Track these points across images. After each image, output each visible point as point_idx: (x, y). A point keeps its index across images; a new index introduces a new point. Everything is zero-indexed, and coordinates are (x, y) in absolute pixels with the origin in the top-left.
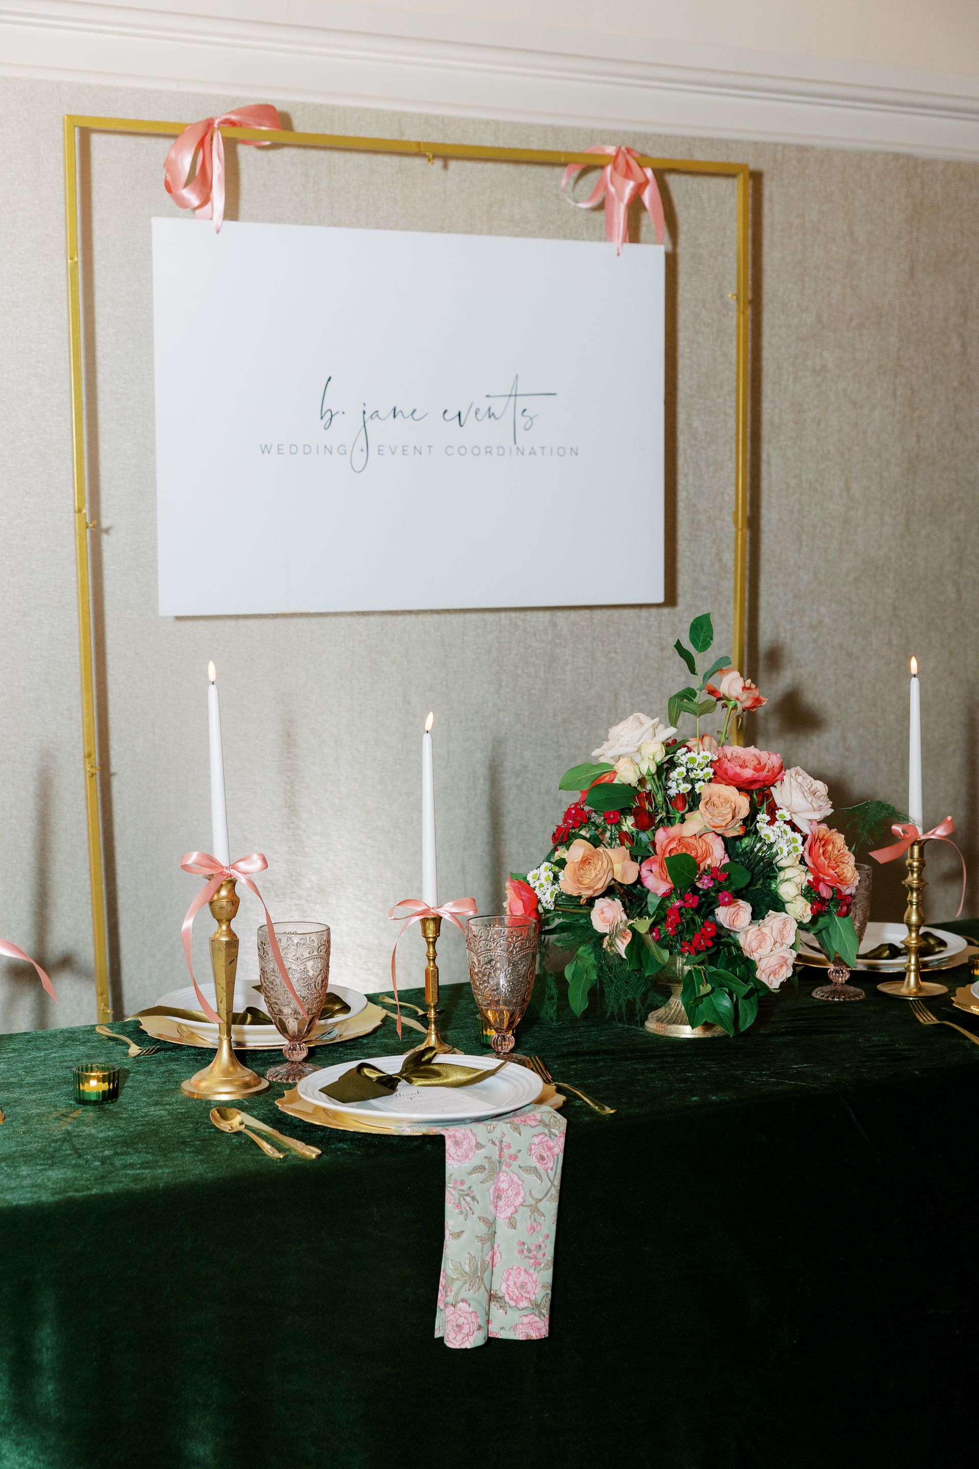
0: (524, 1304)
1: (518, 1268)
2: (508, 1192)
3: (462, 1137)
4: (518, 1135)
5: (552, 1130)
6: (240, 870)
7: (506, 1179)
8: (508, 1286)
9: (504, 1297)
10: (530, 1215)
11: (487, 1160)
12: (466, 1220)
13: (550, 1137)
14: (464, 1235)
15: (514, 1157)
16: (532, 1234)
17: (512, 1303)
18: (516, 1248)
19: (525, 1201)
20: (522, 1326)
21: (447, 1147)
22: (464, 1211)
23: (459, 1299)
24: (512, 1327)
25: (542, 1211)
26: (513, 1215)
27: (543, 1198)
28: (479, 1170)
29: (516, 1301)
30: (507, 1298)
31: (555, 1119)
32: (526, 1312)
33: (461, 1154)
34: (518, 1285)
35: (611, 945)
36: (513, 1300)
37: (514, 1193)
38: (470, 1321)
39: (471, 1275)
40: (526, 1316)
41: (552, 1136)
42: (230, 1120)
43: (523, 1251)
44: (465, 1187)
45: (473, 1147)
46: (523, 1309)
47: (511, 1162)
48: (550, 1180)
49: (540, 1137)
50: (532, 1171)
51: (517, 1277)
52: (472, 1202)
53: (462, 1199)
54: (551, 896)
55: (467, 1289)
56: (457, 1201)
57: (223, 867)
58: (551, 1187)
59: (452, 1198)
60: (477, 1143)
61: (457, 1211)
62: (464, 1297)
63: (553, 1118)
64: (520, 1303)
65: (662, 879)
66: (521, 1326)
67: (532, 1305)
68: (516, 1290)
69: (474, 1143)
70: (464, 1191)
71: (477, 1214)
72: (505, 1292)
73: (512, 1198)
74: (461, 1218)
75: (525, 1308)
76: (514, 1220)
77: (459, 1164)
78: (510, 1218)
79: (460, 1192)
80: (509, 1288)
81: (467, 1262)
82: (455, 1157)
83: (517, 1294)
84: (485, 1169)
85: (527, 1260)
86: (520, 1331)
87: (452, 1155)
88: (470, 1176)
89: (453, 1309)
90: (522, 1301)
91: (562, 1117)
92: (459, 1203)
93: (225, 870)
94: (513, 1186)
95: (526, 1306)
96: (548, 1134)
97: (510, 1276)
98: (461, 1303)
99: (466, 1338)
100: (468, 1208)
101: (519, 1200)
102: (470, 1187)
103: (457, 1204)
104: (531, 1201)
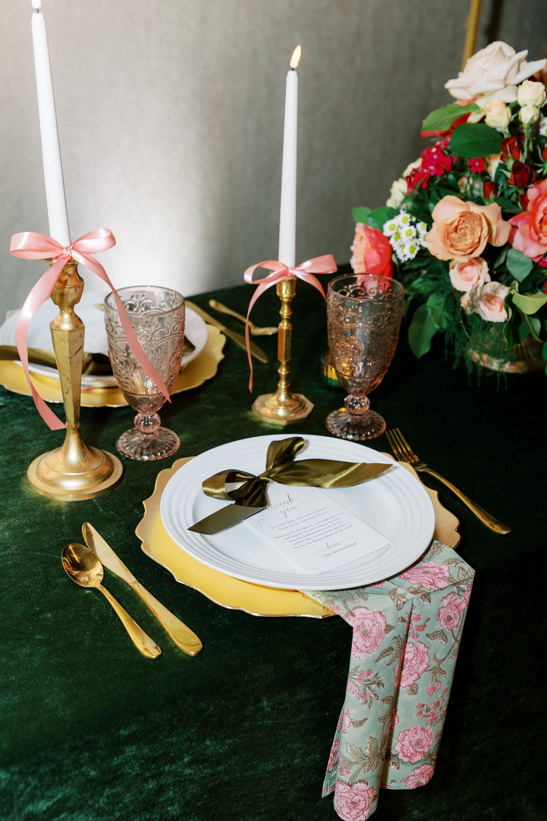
0: (419, 757)
1: (415, 729)
2: (412, 662)
3: (371, 624)
4: (428, 603)
5: (461, 586)
6: (80, 249)
7: (412, 650)
8: (403, 745)
9: (397, 755)
10: (433, 677)
11: (396, 640)
12: (370, 707)
13: (458, 595)
14: (367, 722)
15: (423, 627)
16: (432, 694)
17: (406, 760)
18: (415, 710)
19: (428, 666)
20: (414, 777)
21: (354, 640)
22: (368, 699)
23: (356, 780)
24: (403, 780)
25: (443, 669)
26: (415, 682)
27: (446, 657)
28: (386, 654)
29: (410, 757)
30: (401, 756)
31: (464, 572)
32: (418, 765)
33: (370, 644)
34: (414, 743)
35: (473, 306)
36: (407, 757)
37: (419, 661)
38: (366, 797)
39: (371, 756)
40: (419, 768)
41: (461, 593)
42: (88, 570)
43: (421, 712)
44: (371, 677)
45: (383, 632)
46: (416, 763)
47: (419, 633)
48: (454, 637)
49: (449, 597)
50: (438, 636)
51: (413, 736)
52: (377, 688)
53: (367, 689)
54: (412, 252)
55: (366, 770)
56: (362, 692)
57: (62, 248)
58: (455, 642)
59: (357, 689)
60: (387, 626)
61: (361, 701)
62: (363, 778)
63: (461, 571)
64: (414, 758)
65: (532, 239)
66: (412, 778)
67: (425, 757)
68: (411, 748)
69: (384, 626)
70: (370, 680)
71: (381, 698)
72: (399, 751)
73: (416, 666)
74: (365, 707)
75: (418, 761)
76: (416, 686)
77: (368, 654)
78: (411, 686)
79: (366, 683)
80: (404, 747)
81: (368, 746)
82: (363, 649)
83: (412, 751)
84: (393, 650)
85: (424, 719)
86: (412, 782)
87: (360, 647)
88: (377, 663)
89: (349, 788)
90: (416, 756)
91: (470, 567)
92: (365, 693)
93: (65, 251)
94: (418, 655)
95: (419, 759)
96: (457, 592)
97: (407, 737)
98: (359, 784)
99: (362, 812)
100: (373, 696)
101: (424, 666)
102: (377, 674)
103: (362, 695)
104: (434, 664)
